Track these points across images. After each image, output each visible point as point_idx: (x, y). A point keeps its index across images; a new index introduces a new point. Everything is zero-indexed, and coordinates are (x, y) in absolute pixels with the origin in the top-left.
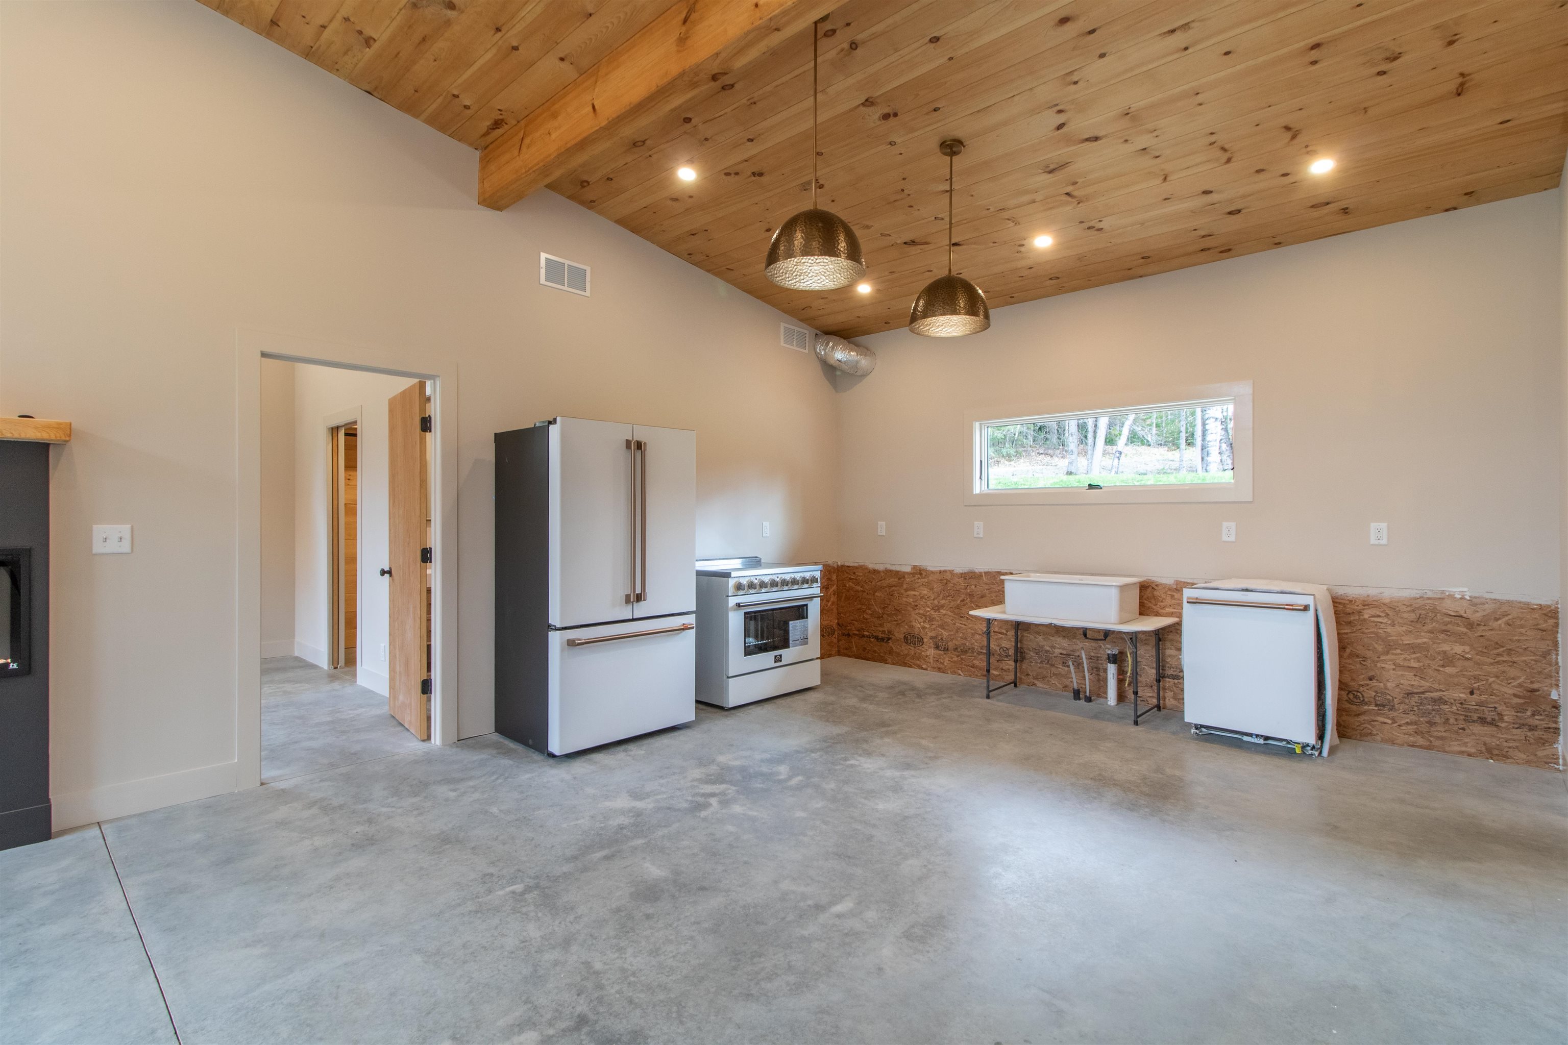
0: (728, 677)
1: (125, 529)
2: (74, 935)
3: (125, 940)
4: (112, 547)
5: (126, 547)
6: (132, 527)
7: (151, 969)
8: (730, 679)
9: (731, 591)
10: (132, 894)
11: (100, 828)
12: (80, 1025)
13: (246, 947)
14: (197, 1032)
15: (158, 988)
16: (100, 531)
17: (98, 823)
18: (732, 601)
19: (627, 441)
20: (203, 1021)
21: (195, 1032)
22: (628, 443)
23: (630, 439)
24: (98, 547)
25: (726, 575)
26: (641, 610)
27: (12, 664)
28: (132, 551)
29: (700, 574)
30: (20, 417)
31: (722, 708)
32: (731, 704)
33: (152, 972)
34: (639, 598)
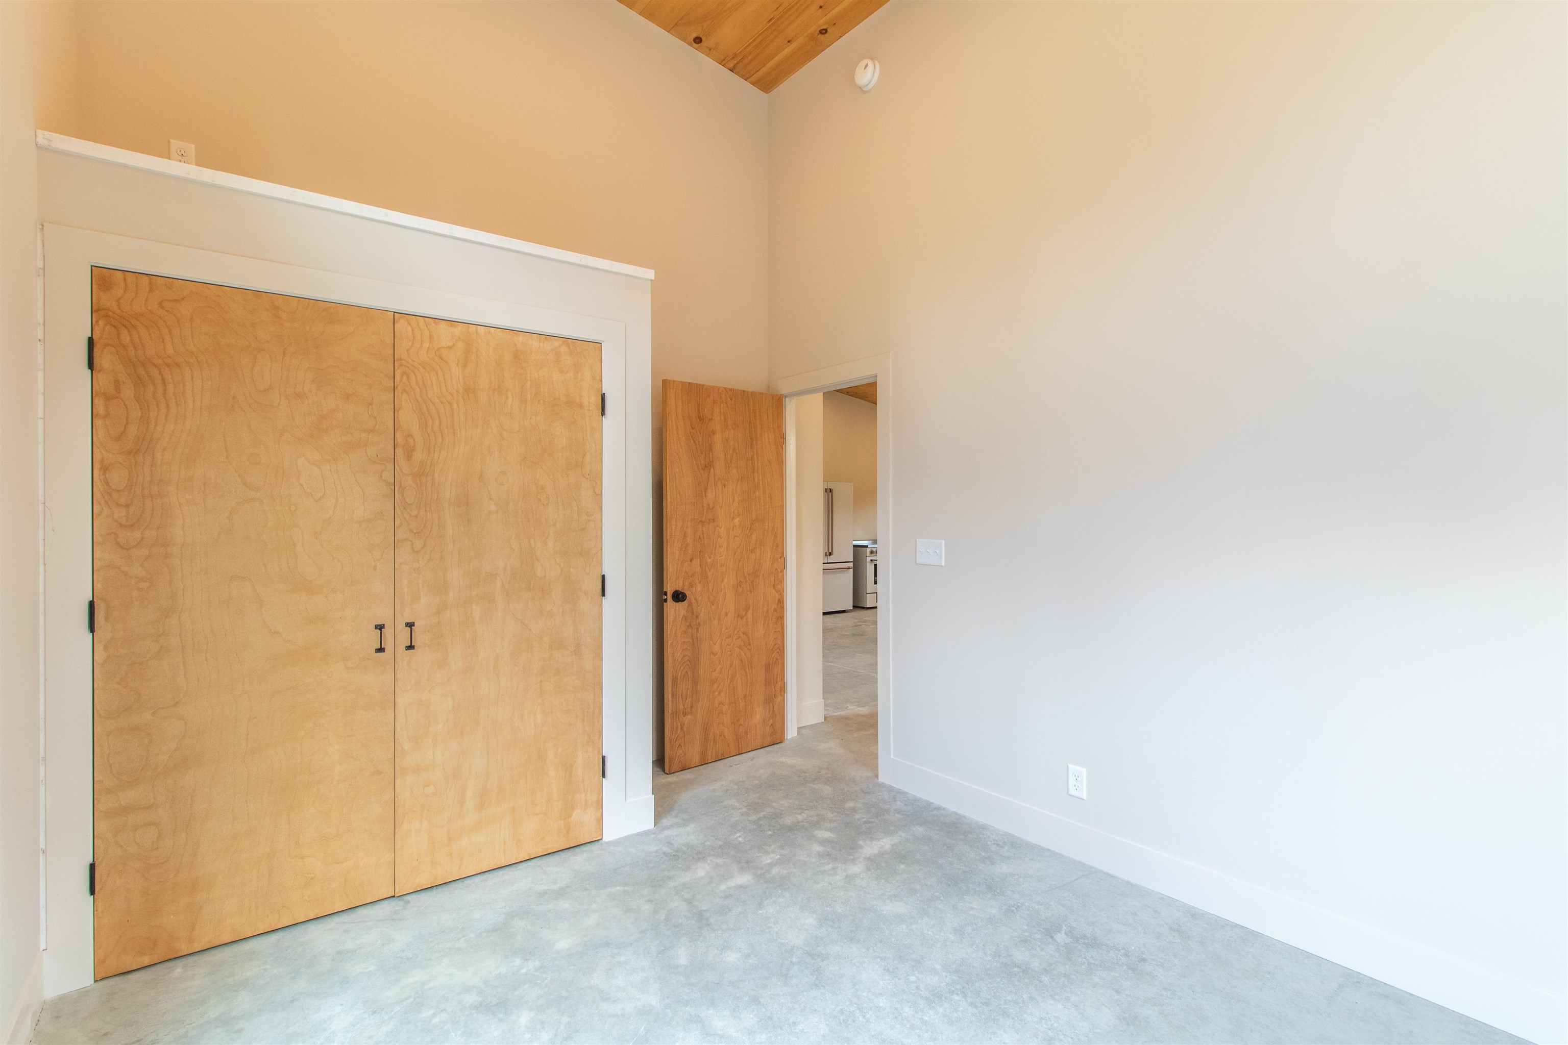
0: (867, 594)
8: (868, 595)
9: (868, 554)
18: (869, 559)
19: (826, 489)
22: (826, 490)
23: (826, 488)
25: (866, 547)
26: (831, 559)
29: (855, 546)
31: (863, 608)
32: (868, 606)
34: (830, 554)
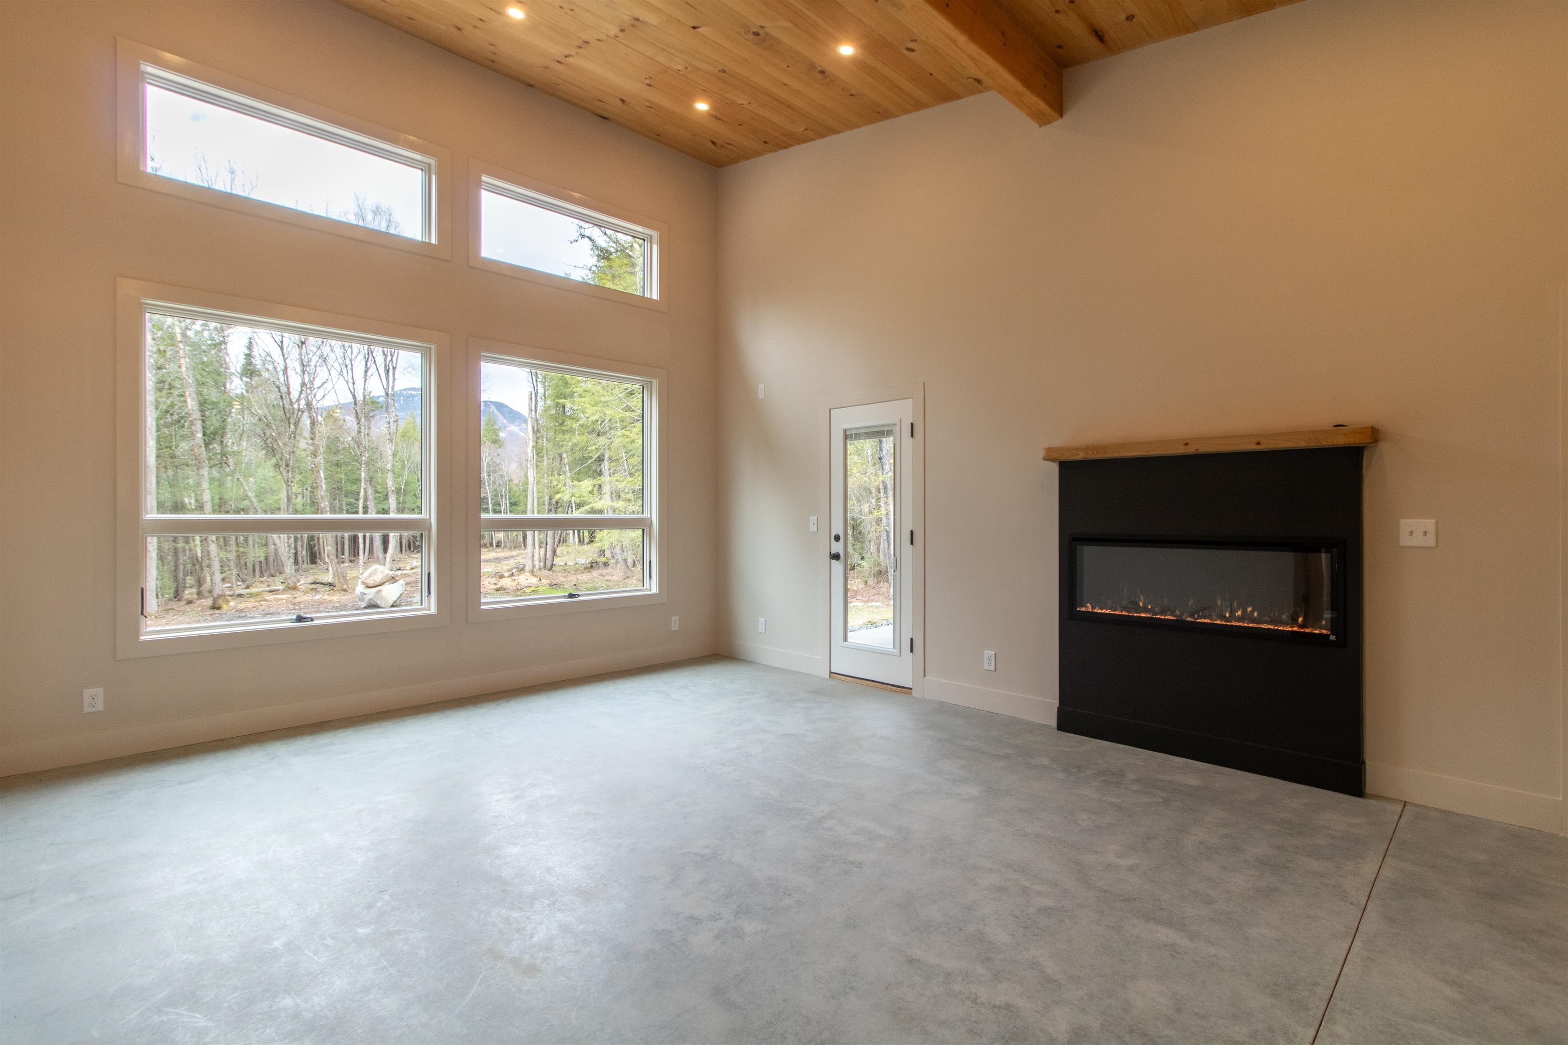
1: (1429, 524)
2: (1322, 876)
3: (1352, 904)
4: (1417, 540)
5: (1430, 541)
6: (1437, 523)
7: (1351, 939)
10: (1386, 872)
11: (1404, 807)
12: (1277, 940)
13: (1442, 981)
14: (1345, 1013)
15: (1345, 957)
16: (1406, 524)
17: (1406, 802)
20: (1356, 1008)
21: (1343, 1011)
24: (1405, 541)
27: (1331, 636)
28: (1437, 546)
30: (1335, 426)
33: (1351, 941)
